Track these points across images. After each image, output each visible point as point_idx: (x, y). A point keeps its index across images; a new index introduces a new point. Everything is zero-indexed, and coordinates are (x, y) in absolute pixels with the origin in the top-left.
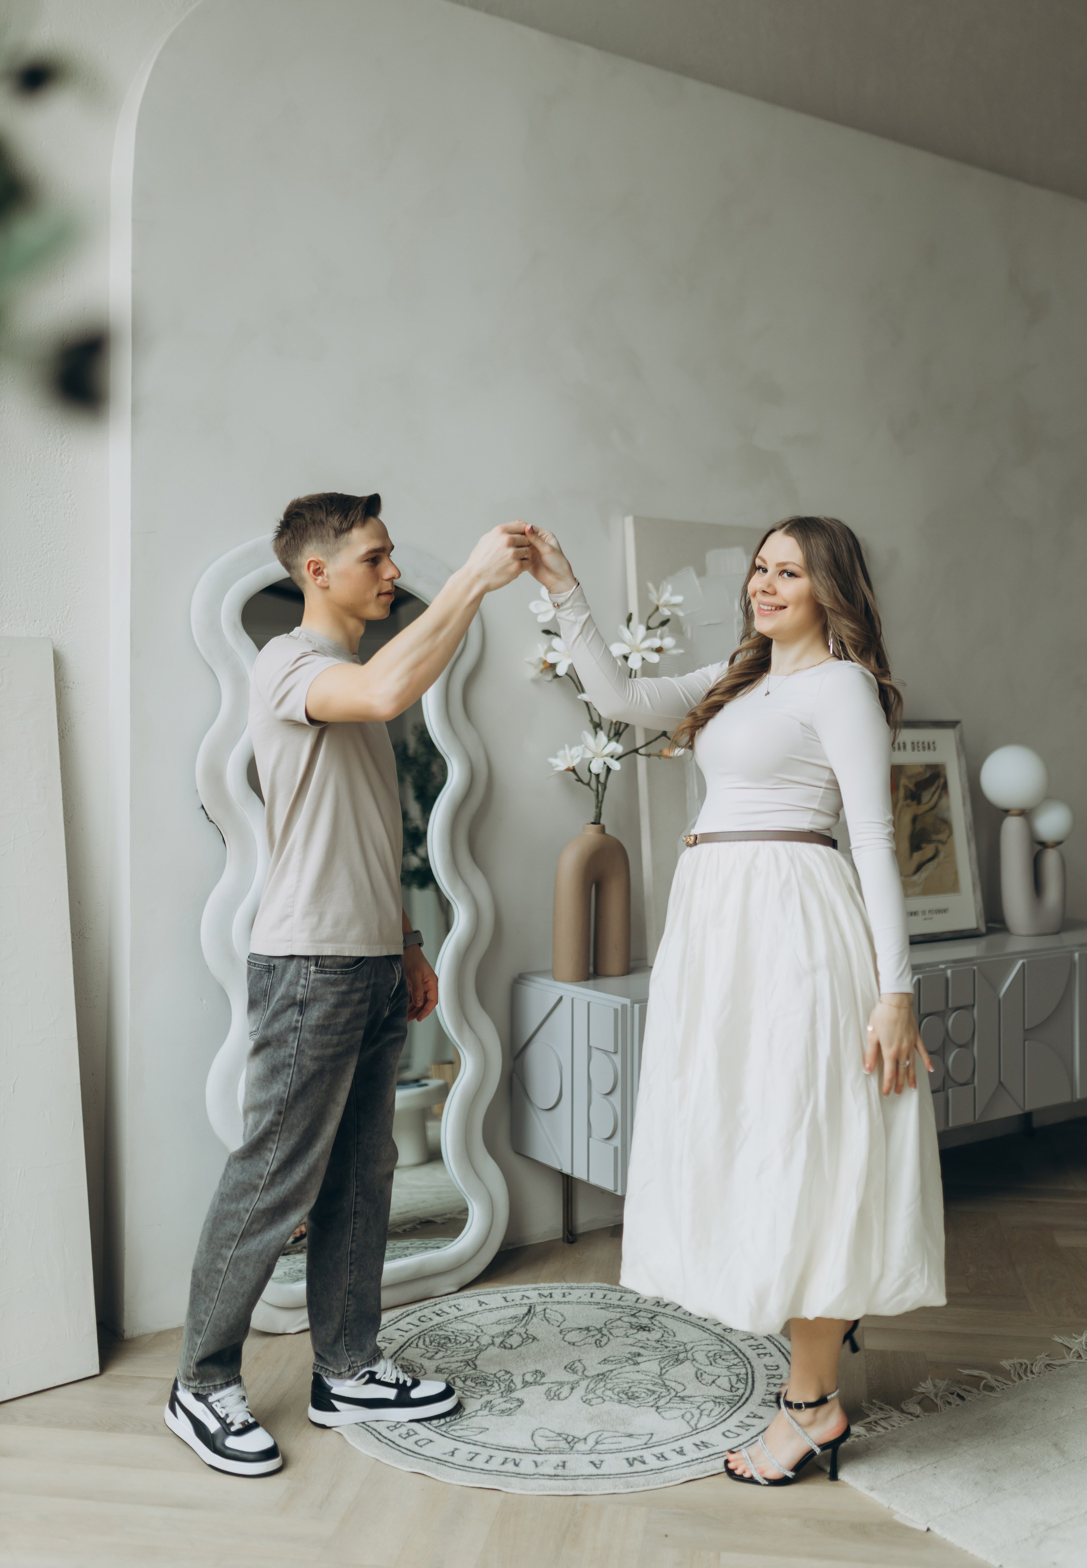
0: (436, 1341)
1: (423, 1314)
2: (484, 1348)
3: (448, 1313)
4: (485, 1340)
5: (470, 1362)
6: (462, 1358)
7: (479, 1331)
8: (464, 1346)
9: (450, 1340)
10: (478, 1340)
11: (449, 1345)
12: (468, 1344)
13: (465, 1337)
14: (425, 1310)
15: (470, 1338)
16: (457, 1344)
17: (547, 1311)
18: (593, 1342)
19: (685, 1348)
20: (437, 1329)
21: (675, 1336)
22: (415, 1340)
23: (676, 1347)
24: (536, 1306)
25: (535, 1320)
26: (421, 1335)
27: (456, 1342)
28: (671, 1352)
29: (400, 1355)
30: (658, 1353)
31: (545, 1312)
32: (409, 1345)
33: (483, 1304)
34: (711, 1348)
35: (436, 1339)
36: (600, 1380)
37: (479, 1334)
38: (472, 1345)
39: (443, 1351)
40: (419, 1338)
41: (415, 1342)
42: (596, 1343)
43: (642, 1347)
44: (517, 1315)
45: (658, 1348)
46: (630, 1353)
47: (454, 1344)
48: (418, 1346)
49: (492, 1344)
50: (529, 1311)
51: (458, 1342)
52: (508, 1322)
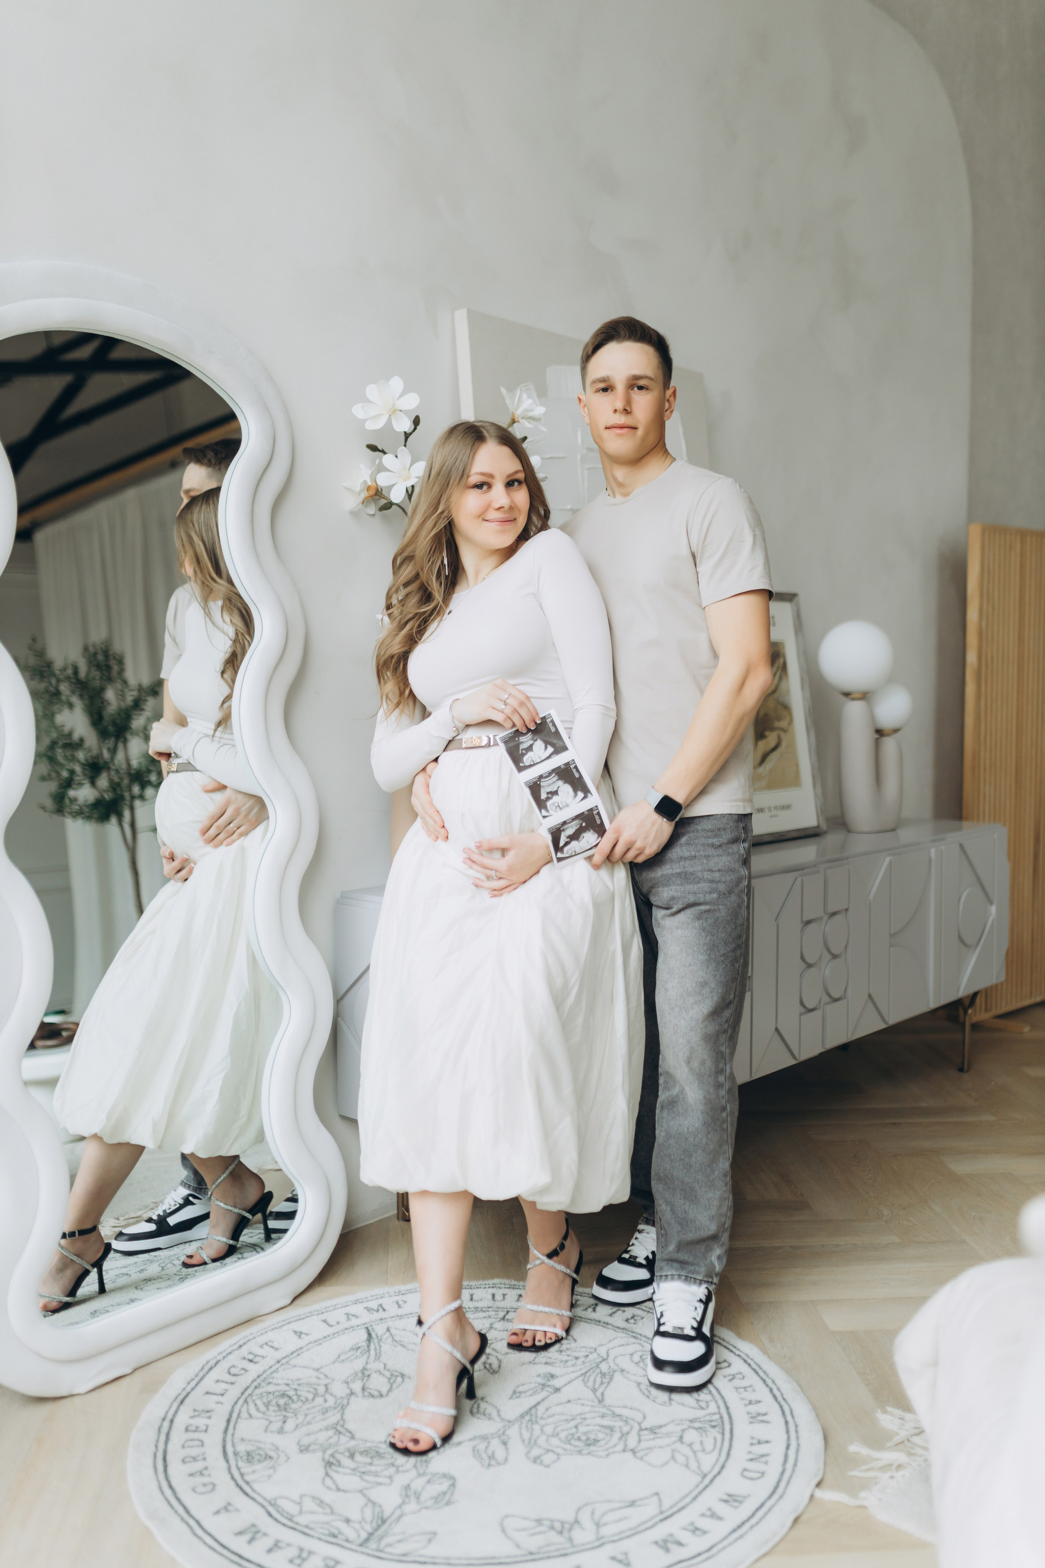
0: (274, 1402)
1: (230, 1365)
2: (345, 1402)
3: (263, 1357)
4: (339, 1390)
5: (340, 1428)
6: (325, 1424)
7: (322, 1376)
8: (315, 1403)
9: (290, 1397)
10: (330, 1391)
11: (294, 1406)
12: (319, 1400)
13: (309, 1389)
14: (230, 1357)
15: (316, 1390)
16: (304, 1403)
17: (393, 1331)
18: (482, 1367)
19: (599, 1355)
20: (263, 1384)
21: (575, 1341)
22: (242, 1406)
23: (587, 1356)
24: (374, 1327)
25: (386, 1347)
26: (246, 1395)
27: (302, 1401)
28: (587, 1364)
29: (233, 1435)
30: (572, 1369)
31: (391, 1334)
32: (238, 1416)
33: (303, 1336)
34: (630, 1349)
35: (271, 1401)
36: (530, 1423)
37: (326, 1381)
38: (326, 1401)
39: (292, 1417)
40: (246, 1401)
41: (244, 1409)
42: (485, 1367)
43: (546, 1363)
44: (357, 1344)
45: (567, 1361)
46: (539, 1376)
47: (300, 1404)
48: (250, 1416)
49: (352, 1393)
50: (369, 1335)
51: (304, 1399)
52: (353, 1357)
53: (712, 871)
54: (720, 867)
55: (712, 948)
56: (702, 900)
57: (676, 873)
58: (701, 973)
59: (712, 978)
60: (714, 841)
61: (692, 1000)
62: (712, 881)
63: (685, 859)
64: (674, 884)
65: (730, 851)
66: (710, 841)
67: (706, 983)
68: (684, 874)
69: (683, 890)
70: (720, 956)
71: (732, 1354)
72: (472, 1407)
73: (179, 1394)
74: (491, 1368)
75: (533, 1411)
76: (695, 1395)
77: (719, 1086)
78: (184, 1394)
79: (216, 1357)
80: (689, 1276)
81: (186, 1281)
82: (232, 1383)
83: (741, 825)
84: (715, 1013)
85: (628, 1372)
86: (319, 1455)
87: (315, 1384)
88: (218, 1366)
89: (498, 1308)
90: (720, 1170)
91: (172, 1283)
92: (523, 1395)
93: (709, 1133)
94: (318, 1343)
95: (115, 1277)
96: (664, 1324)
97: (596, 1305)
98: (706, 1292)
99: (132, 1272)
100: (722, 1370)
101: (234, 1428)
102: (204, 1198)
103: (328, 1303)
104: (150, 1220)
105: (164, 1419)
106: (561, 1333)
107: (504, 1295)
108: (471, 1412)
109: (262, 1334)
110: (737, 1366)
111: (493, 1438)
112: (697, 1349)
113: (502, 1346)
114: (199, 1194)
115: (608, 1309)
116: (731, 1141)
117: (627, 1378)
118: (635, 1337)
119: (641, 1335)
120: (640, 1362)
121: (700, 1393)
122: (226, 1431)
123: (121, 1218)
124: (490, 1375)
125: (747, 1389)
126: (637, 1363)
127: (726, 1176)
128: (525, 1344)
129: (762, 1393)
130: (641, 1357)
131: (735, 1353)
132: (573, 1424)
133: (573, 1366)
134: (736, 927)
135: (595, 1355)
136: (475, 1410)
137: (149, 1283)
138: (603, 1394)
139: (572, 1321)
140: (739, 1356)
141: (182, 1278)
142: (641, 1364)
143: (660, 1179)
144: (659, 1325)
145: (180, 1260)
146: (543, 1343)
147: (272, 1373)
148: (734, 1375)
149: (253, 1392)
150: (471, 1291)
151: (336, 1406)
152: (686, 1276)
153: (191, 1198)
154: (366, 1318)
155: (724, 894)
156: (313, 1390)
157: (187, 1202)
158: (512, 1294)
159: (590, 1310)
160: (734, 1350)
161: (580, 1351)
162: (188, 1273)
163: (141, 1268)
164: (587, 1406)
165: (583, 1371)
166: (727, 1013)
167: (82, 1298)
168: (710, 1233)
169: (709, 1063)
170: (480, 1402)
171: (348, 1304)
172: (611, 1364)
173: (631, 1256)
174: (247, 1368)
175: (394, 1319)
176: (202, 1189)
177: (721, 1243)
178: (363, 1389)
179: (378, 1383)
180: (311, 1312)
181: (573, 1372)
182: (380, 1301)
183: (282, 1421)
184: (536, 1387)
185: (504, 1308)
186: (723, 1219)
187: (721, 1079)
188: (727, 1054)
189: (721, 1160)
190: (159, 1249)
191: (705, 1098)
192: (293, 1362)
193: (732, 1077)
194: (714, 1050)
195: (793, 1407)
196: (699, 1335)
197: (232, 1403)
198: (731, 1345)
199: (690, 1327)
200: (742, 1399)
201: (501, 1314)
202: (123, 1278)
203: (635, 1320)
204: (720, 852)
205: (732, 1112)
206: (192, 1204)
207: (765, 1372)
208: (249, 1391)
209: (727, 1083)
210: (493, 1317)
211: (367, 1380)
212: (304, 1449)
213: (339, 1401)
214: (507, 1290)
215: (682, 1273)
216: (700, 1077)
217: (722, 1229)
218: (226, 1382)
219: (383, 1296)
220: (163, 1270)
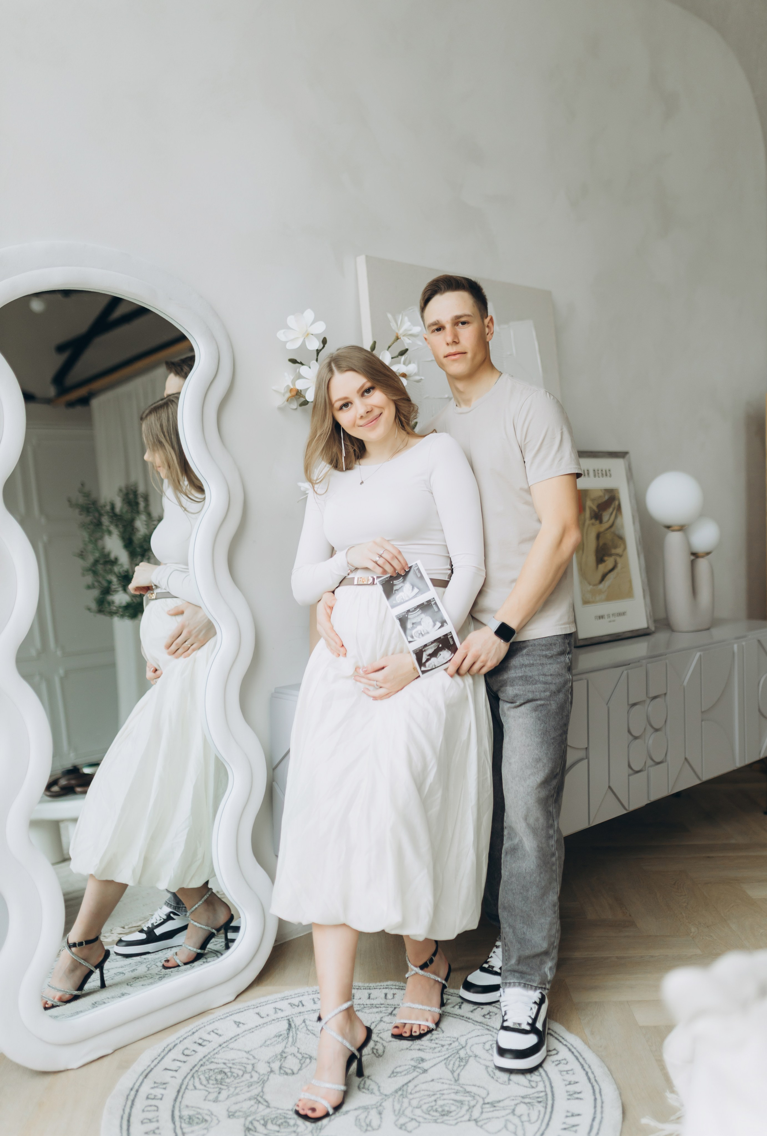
0: (213, 1078)
1: (185, 1047)
2: (266, 1078)
3: (210, 1042)
4: (262, 1068)
5: (259, 1099)
6: (249, 1095)
7: (251, 1057)
8: (243, 1079)
9: (225, 1073)
10: (256, 1069)
11: (228, 1080)
12: (247, 1076)
13: (240, 1067)
14: (185, 1041)
15: (245, 1068)
16: (235, 1078)
17: (307, 1022)
18: (371, 1052)
19: (459, 1043)
20: (207, 1063)
21: (443, 1032)
22: (190, 1080)
23: (451, 1044)
24: (294, 1019)
25: (301, 1035)
26: (193, 1072)
27: (234, 1076)
28: (450, 1051)
29: (181, 1102)
30: (438, 1054)
31: (306, 1025)
32: (186, 1088)
33: (241, 1025)
34: (484, 1039)
35: (211, 1076)
36: (402, 1097)
37: (253, 1061)
38: (251, 1077)
39: (225, 1089)
40: (193, 1076)
41: (191, 1083)
42: (373, 1052)
43: (419, 1050)
44: (280, 1032)
45: (435, 1048)
46: (412, 1059)
47: (232, 1079)
48: (195, 1088)
49: (272, 1071)
50: (290, 1025)
51: (236, 1075)
52: (275, 1043)
53: (546, 675)
54: (552, 672)
55: (545, 733)
56: (538, 697)
57: (519, 677)
58: (536, 752)
59: (544, 755)
60: (547, 653)
61: (529, 772)
62: (545, 683)
63: (526, 666)
64: (517, 684)
65: (559, 660)
66: (544, 653)
67: (540, 759)
68: (525, 677)
69: (524, 689)
70: (551, 739)
71: (560, 1044)
72: (360, 1083)
73: (145, 1070)
74: (377, 1052)
75: (405, 1087)
76: (528, 1076)
77: (549, 837)
78: (149, 1069)
79: (174, 1042)
80: (527, 983)
81: (163, 979)
82: (185, 1062)
83: (567, 641)
84: (545, 783)
85: (480, 1058)
86: (242, 1121)
87: (245, 1064)
88: (175, 1048)
89: (388, 1005)
90: (550, 901)
91: (153, 981)
92: (399, 1075)
93: (541, 873)
94: (251, 1031)
95: (113, 975)
96: (506, 1020)
97: (462, 1003)
98: (540, 996)
99: (127, 971)
100: (551, 1057)
101: (182, 1097)
102: (182, 914)
103: (263, 1000)
104: (142, 931)
105: (132, 1089)
106: (432, 1026)
107: (394, 994)
108: (359, 1088)
109: (211, 1023)
110: (563, 1053)
111: (372, 1109)
112: (531, 1040)
113: (387, 1036)
114: (177, 911)
115: (471, 1007)
116: (559, 879)
117: (479, 1062)
118: (488, 1029)
119: (493, 1028)
120: (490, 1049)
121: (532, 1075)
122: (175, 1100)
123: (126, 927)
124: (376, 1058)
125: (569, 1072)
126: (487, 1050)
127: (554, 906)
128: (405, 1035)
129: (580, 1076)
130: (491, 1045)
131: (563, 1044)
132: (433, 1098)
133: (439, 1052)
134: (562, 717)
135: (456, 1044)
136: (362, 1086)
137: (137, 980)
138: (459, 1075)
139: (441, 1016)
140: (566, 1045)
141: (161, 977)
142: (490, 1052)
143: (505, 908)
144: (504, 1021)
145: (161, 962)
146: (418, 1033)
147: (214, 1054)
148: (560, 1061)
149: (199, 1069)
150: (369, 991)
151: (259, 1081)
152: (525, 984)
153: (172, 915)
154: (289, 1011)
155: (555, 693)
156: (243, 1068)
157: (169, 918)
158: (399, 993)
159: (457, 1007)
160: (562, 1041)
161: (446, 1040)
162: (165, 973)
163: (133, 968)
164: (446, 1084)
165: (447, 1056)
166: (554, 783)
167: (88, 991)
168: (543, 950)
169: (542, 820)
170: (366, 1079)
171: (277, 1000)
172: (468, 1051)
173: (489, 966)
174: (197, 1050)
175: (310, 1012)
176: (180, 907)
177: (551, 957)
178: (280, 1068)
179: (292, 1063)
180: (248, 1006)
181: (439, 1057)
182: (301, 998)
183: (218, 1092)
184: (410, 1068)
185: (393, 1005)
186: (553, 939)
187: (551, 832)
188: (554, 812)
189: (551, 894)
190: (148, 953)
191: (538, 846)
192: (231, 1046)
193: (559, 831)
194: (545, 810)
195: (602, 1087)
196: (533, 1029)
197: (183, 1077)
198: (561, 1037)
199: (526, 1023)
200: (564, 1080)
201: (390, 1010)
202: (119, 976)
203: (490, 1016)
204: (551, 661)
205: (560, 857)
206: (173, 919)
207: (584, 1059)
208: (196, 1068)
209: (555, 835)
210: (383, 1012)
211: (284, 1061)
212: (231, 1115)
213: (261, 1077)
214: (396, 990)
215: (522, 982)
216: (534, 831)
217: (552, 947)
218: (180, 1061)
219: (304, 994)
220: (148, 970)
